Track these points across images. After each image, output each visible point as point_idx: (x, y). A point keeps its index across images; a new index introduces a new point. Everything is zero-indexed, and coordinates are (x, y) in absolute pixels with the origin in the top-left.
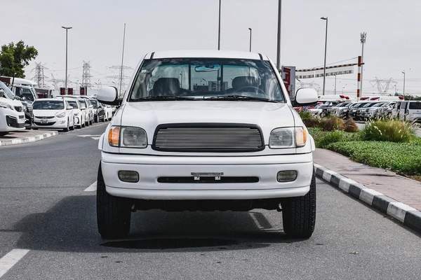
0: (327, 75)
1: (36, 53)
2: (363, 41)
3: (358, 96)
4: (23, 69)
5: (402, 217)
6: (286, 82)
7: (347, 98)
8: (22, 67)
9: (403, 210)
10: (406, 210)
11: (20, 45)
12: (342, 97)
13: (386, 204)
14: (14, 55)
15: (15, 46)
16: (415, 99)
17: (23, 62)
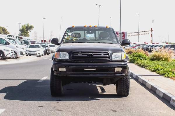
0: (140, 35)
1: (33, 28)
2: (153, 22)
3: (151, 43)
4: (29, 33)
5: (161, 95)
6: (123, 38)
7: (147, 43)
8: (28, 32)
9: (162, 92)
10: (163, 92)
11: (28, 25)
12: (145, 43)
13: (156, 89)
14: (26, 28)
15: (26, 25)
16: (173, 44)
17: (29, 31)
